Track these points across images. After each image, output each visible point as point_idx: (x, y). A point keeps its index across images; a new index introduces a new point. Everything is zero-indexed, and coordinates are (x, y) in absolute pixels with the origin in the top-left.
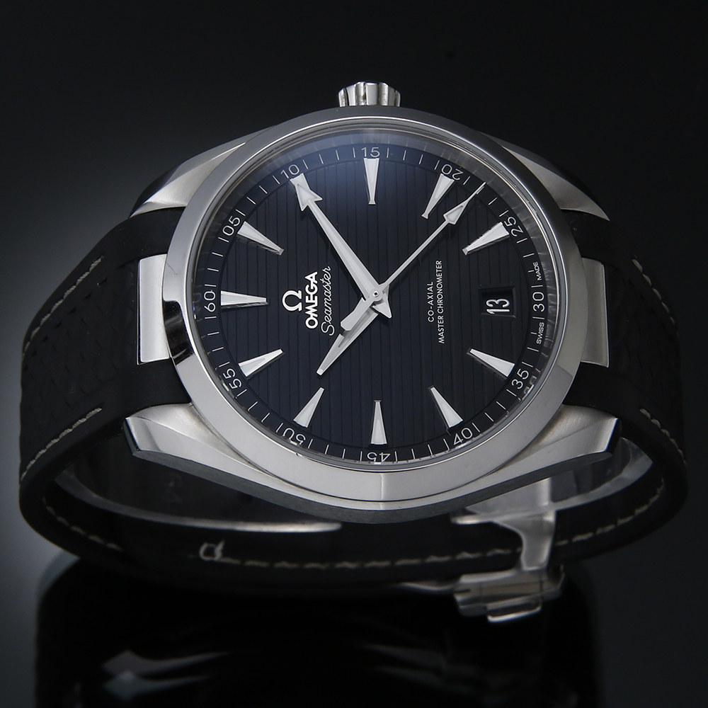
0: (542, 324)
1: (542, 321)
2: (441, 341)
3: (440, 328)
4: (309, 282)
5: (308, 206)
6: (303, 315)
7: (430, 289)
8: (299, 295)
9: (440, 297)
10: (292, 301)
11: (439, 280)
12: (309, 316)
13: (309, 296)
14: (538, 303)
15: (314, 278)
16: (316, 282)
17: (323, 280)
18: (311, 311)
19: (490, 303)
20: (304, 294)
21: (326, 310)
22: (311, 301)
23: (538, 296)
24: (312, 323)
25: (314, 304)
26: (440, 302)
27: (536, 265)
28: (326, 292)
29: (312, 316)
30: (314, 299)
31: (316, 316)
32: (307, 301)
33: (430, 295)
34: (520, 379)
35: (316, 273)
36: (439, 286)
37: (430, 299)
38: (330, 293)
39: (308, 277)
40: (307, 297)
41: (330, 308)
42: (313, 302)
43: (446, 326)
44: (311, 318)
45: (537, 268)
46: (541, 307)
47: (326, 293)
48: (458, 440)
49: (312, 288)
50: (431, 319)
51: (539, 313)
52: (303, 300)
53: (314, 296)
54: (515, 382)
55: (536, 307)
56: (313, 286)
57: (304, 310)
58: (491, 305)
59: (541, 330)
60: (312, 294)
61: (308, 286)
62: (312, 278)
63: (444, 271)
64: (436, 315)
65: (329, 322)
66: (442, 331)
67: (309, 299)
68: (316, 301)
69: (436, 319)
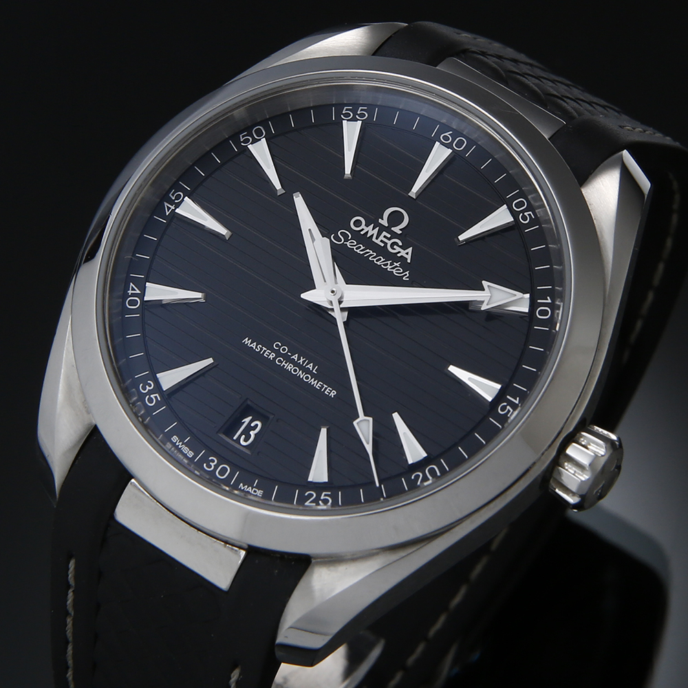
0: (191, 454)
1: (194, 457)
2: (247, 341)
3: (261, 349)
4: (403, 247)
5: (484, 290)
6: (373, 220)
7: (310, 366)
8: (397, 230)
9: (295, 371)
10: (395, 219)
11: (313, 382)
12: (367, 225)
13: (389, 239)
14: (216, 467)
15: (406, 256)
16: (399, 255)
17: (397, 264)
18: (371, 231)
19: (257, 425)
20: (394, 235)
21: (362, 248)
22: (381, 238)
23: (223, 472)
24: (358, 223)
25: (377, 238)
26: (290, 367)
27: (259, 493)
28: (383, 260)
29: (365, 227)
30: (382, 241)
31: (362, 233)
32: (384, 233)
33: (304, 362)
34: (150, 392)
35: (409, 261)
36: (307, 378)
37: (299, 359)
38: (378, 263)
39: (410, 250)
40: (389, 236)
41: (361, 253)
42: (380, 239)
43: (259, 356)
44: (363, 226)
45: (255, 491)
46: (210, 467)
47: (380, 259)
48: (133, 289)
49: (395, 247)
50: (277, 346)
51: (205, 459)
52: (388, 229)
53: (386, 244)
54: (150, 386)
55: (213, 461)
56: (398, 249)
57: (377, 225)
58: (252, 425)
59: (185, 449)
60: (389, 243)
61: (401, 244)
62: (407, 254)
63: (319, 393)
64: (278, 354)
65: (348, 243)
66: (256, 347)
67: (385, 237)
68: (378, 242)
69: (273, 350)
